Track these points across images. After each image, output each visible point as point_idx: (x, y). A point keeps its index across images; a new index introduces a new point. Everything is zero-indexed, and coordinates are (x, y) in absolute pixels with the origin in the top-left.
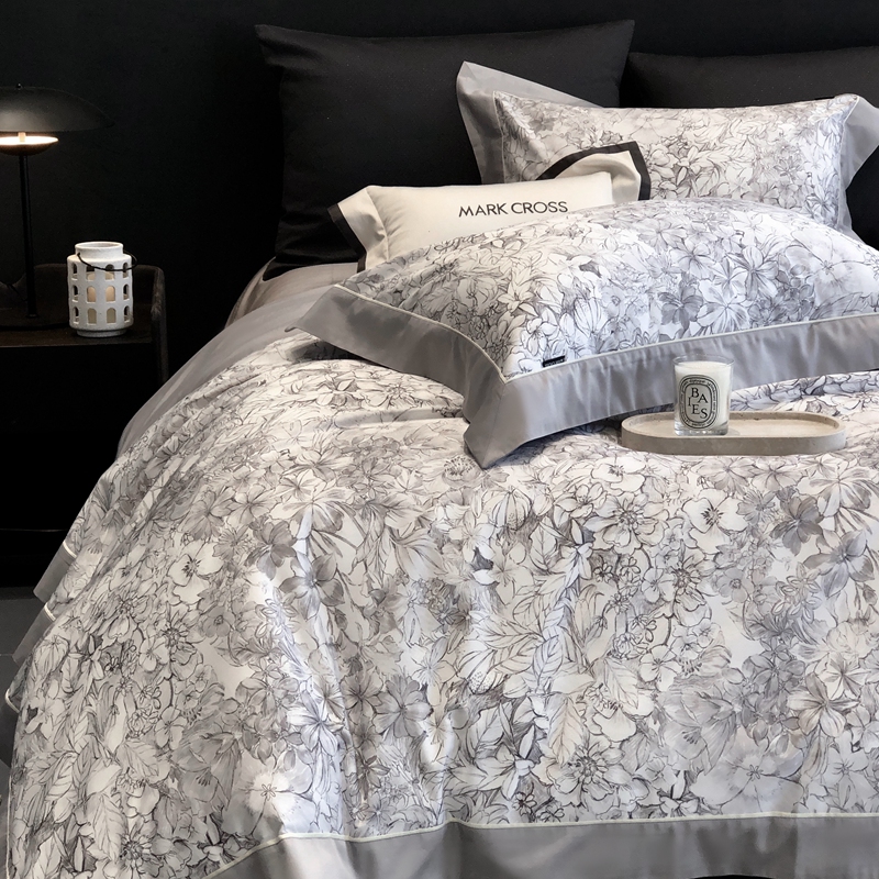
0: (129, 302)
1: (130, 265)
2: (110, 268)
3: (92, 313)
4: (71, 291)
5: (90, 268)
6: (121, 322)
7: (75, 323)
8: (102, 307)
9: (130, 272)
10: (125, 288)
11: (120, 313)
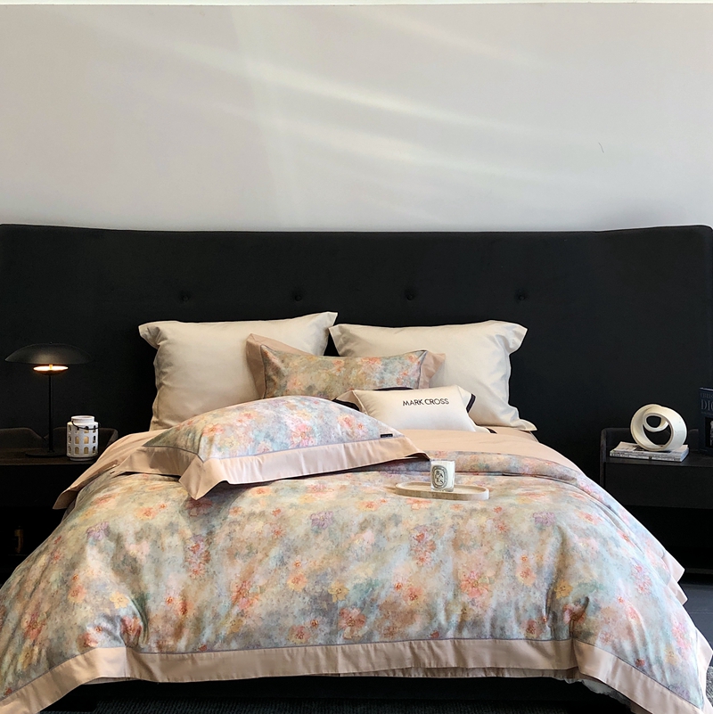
0: (96, 444)
1: (97, 427)
2: (87, 428)
3: (77, 449)
4: (68, 439)
5: (78, 428)
6: (90, 453)
7: (68, 454)
8: (82, 446)
9: (97, 430)
10: (94, 438)
11: (90, 450)
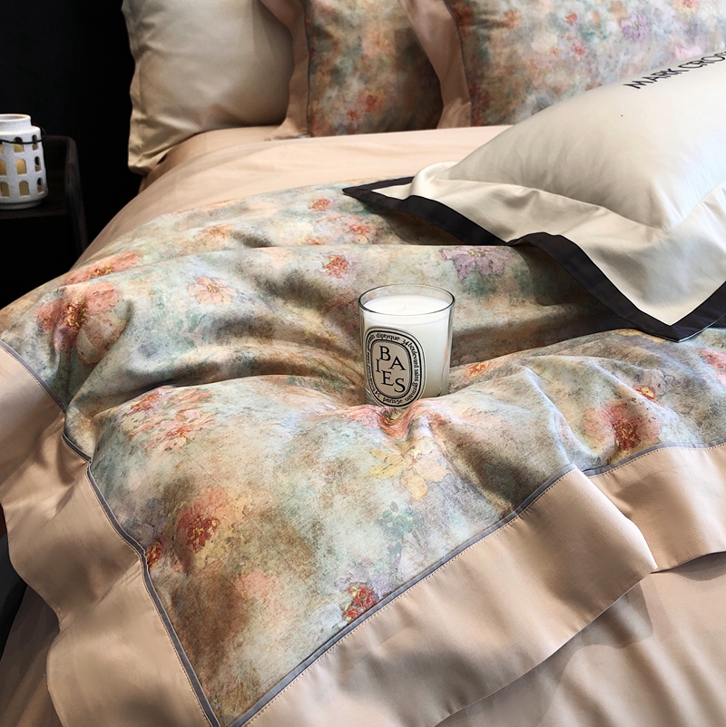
0: (42, 173)
1: (39, 137)
2: (18, 141)
3: (4, 186)
6: (34, 193)
8: (14, 180)
9: (40, 144)
10: (37, 160)
11: (33, 186)
